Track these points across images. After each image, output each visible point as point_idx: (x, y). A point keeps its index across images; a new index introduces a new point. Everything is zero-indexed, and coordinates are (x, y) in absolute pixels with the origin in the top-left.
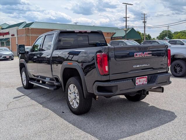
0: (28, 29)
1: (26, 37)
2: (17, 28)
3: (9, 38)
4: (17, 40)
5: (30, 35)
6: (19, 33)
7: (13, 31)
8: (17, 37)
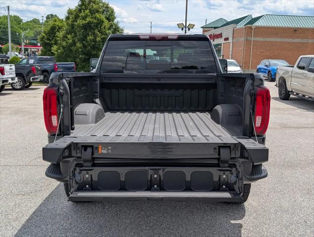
0: (251, 28)
1: (245, 42)
2: (234, 26)
3: (220, 45)
4: (231, 47)
5: (253, 39)
6: (235, 35)
7: (227, 32)
8: (231, 43)
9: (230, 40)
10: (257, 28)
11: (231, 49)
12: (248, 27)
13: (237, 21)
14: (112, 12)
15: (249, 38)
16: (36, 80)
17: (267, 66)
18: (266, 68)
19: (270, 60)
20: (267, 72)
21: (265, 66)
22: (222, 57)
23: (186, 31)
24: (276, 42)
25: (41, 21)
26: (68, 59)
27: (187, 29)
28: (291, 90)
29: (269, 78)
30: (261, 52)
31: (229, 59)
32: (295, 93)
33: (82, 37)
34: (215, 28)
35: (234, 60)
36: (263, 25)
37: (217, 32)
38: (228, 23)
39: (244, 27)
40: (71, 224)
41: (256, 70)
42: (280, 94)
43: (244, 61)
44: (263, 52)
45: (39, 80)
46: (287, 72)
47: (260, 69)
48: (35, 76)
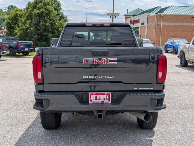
0: (160, 15)
1: (156, 26)
2: (148, 14)
3: (138, 28)
4: (146, 29)
5: (162, 23)
6: (149, 21)
7: (143, 18)
8: (146, 26)
9: (146, 24)
10: (165, 15)
11: (146, 31)
12: (158, 15)
13: (150, 11)
14: (59, 4)
15: (159, 23)
16: (5, 54)
17: (172, 43)
18: (171, 44)
19: (174, 39)
20: (172, 48)
21: (171, 43)
22: (139, 36)
23: (113, 18)
24: (179, 26)
25: (4, 11)
26: (26, 38)
27: (114, 17)
28: (188, 60)
29: (174, 52)
30: (168, 33)
31: (144, 38)
32: (191, 62)
33: (36, 22)
34: (134, 16)
35: (149, 39)
36: (169, 13)
37: (136, 18)
38: (144, 12)
39: (155, 15)
40: (46, 141)
41: (164, 46)
42: (181, 63)
43: (155, 40)
44: (170, 33)
45: (7, 54)
46: (186, 47)
47: (167, 45)
48: (4, 51)
